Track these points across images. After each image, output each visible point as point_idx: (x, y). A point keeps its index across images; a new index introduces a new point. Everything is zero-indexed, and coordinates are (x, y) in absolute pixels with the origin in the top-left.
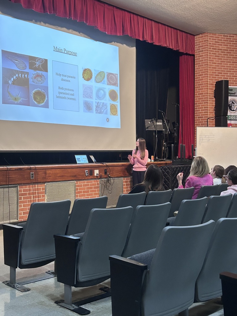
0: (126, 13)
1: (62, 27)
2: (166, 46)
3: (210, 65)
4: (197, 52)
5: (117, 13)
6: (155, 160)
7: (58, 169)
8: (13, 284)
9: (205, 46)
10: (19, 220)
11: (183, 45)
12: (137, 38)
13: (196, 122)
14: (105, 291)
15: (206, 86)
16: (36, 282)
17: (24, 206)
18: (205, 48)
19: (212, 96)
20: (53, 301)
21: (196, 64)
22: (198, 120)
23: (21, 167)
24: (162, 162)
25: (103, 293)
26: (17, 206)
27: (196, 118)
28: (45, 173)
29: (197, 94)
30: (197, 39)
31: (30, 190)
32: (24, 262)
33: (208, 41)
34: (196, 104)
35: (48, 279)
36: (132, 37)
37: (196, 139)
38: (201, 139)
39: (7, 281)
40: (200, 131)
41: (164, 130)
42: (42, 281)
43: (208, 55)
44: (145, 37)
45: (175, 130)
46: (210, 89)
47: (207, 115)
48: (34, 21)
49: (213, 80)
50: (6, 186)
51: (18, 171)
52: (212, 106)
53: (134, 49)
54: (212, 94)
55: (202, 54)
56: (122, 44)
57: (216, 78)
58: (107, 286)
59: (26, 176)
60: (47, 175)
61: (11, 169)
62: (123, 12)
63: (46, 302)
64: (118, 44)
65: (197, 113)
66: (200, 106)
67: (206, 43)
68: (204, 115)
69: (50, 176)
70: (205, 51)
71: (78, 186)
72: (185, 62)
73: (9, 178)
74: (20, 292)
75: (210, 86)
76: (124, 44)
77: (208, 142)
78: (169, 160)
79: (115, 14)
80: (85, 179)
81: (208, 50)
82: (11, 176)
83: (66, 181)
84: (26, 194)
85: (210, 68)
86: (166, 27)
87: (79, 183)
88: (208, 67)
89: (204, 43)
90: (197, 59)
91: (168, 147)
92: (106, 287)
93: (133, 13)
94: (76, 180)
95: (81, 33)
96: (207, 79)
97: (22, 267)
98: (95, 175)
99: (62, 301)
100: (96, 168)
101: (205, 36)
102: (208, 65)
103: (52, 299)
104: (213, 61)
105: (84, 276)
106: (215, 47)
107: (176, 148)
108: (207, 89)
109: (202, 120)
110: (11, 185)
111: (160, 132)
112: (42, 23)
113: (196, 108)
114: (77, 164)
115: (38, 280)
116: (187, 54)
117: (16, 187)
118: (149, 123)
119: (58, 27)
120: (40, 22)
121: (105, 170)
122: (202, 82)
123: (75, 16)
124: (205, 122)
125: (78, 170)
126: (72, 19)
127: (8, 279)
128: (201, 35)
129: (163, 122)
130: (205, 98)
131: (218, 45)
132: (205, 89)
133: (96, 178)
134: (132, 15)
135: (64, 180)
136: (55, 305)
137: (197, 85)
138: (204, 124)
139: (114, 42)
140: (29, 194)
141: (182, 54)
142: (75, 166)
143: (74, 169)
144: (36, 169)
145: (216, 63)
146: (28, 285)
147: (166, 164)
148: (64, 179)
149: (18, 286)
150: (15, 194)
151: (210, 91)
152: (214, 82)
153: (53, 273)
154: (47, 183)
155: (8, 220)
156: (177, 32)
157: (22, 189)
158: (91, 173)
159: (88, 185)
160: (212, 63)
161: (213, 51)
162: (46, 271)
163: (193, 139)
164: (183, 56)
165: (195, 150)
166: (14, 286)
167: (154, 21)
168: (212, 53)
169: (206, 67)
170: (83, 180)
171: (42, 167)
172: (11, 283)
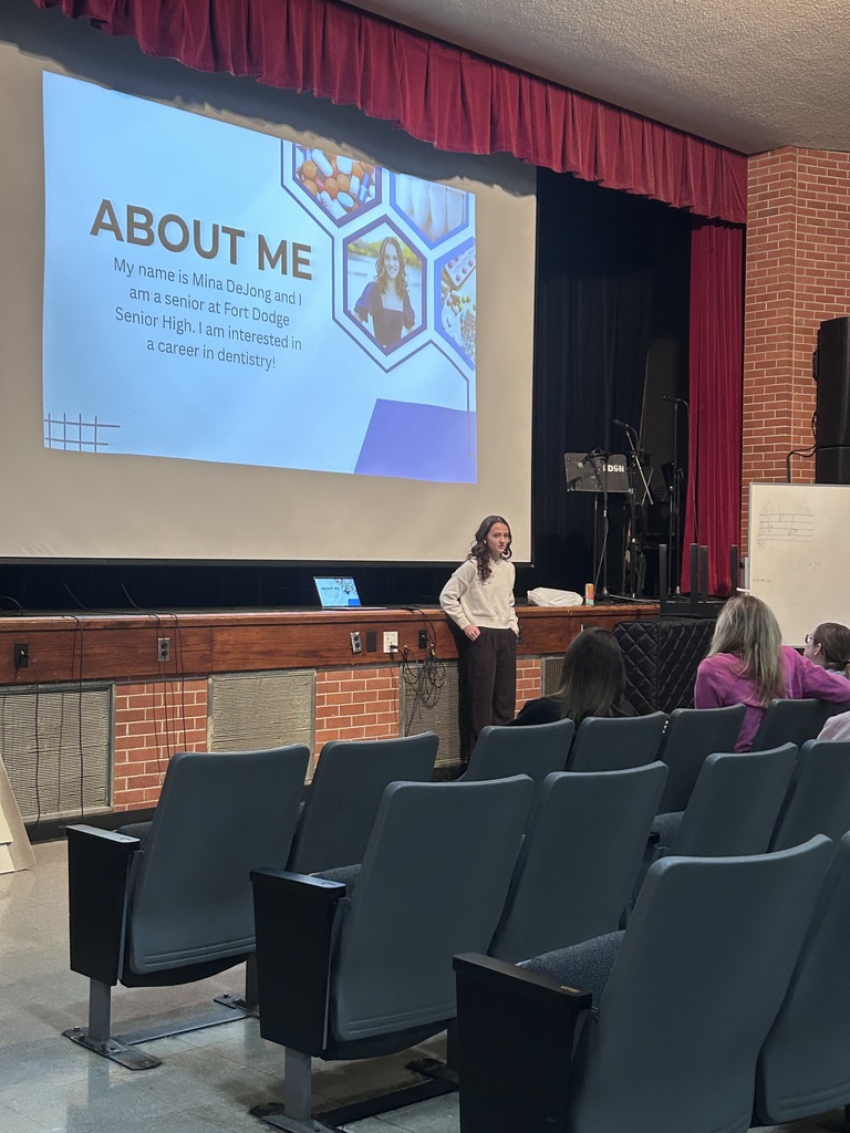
0: (506, 73)
1: (278, 121)
2: (645, 193)
3: (800, 263)
4: (754, 216)
5: (474, 73)
6: (598, 599)
7: (258, 628)
8: (99, 1040)
9: (783, 193)
10: (115, 807)
11: (704, 188)
12: (543, 163)
13: (749, 466)
14: (427, 1075)
15: (784, 338)
16: (181, 1037)
17: (133, 757)
18: (786, 201)
19: (806, 373)
20: (243, 1107)
21: (752, 259)
22: (752, 458)
23: (126, 616)
24: (624, 607)
25: (422, 1080)
26: (110, 757)
27: (749, 449)
28: (211, 641)
29: (751, 366)
30: (757, 169)
31: (154, 701)
32: (141, 964)
33: (794, 175)
34: (750, 400)
35: (223, 1026)
36: (526, 161)
37: (747, 524)
38: (765, 525)
39: (76, 1030)
40: (763, 498)
41: (631, 491)
42: (203, 1031)
43: (792, 227)
44: (571, 159)
45: (670, 493)
46: (798, 348)
47: (788, 439)
48: (178, 99)
49: (810, 315)
50: (69, 684)
51: (115, 631)
52: (806, 407)
53: (530, 203)
54: (806, 365)
55: (772, 221)
56: (489, 183)
57: (821, 308)
58: (434, 1056)
59: (141, 651)
60: (217, 647)
61: (89, 623)
62: (494, 68)
63: (218, 1111)
64: (476, 184)
65: (750, 433)
66: (761, 407)
67: (787, 184)
68: (775, 440)
69: (227, 653)
70: (783, 210)
71: (327, 688)
72: (711, 251)
73: (81, 656)
74: (126, 1070)
75: (798, 339)
76: (495, 186)
77: (789, 537)
78: (649, 601)
79: (465, 76)
80: (350, 665)
81: (793, 210)
82: (89, 651)
83: (283, 669)
84: (139, 716)
85: (800, 271)
86: (647, 126)
87: (328, 678)
88: (792, 270)
89: (780, 185)
90: (752, 241)
91: (645, 551)
92: (432, 1060)
93: (531, 76)
94: (317, 668)
95: (344, 145)
96: (791, 312)
97: (132, 980)
98: (386, 650)
99: (277, 1108)
100: (390, 624)
101: (784, 159)
102: (792, 261)
103: (242, 1100)
104: (812, 248)
105: (356, 1020)
106: (821, 197)
107: (676, 557)
108: (790, 347)
109: (767, 457)
110: (89, 683)
111: (617, 499)
112: (208, 107)
113: (749, 417)
114: (321, 610)
115: (187, 1027)
116: (718, 222)
117: (106, 689)
118: (580, 465)
119: (261, 120)
120: (201, 102)
121: (421, 633)
122: (769, 323)
123: (326, 84)
124: (778, 465)
125: (324, 631)
126: (315, 94)
127: (83, 1022)
128: (769, 156)
129: (629, 463)
130: (779, 380)
131: (830, 190)
132: (780, 347)
133: (388, 662)
134: (526, 82)
135: (274, 667)
136: (252, 1120)
137: (751, 333)
138: (775, 473)
139: (461, 177)
140: (153, 714)
141: (702, 221)
142: (314, 618)
143: (314, 627)
144: (176, 624)
145: (822, 257)
146: (154, 1044)
147: (638, 613)
148: (275, 660)
149: (117, 1048)
150: (103, 714)
151: (800, 355)
152: (814, 324)
153: (239, 1003)
154: (214, 677)
155: (77, 807)
156: (685, 144)
157: (128, 697)
158: (373, 642)
159: (360, 686)
160: (809, 255)
161: (813, 213)
162: (217, 995)
163: (735, 524)
164: (705, 228)
165: (742, 566)
166: (104, 1046)
167: (602, 102)
168: (810, 221)
169: (787, 269)
170: (344, 666)
171: (199, 621)
172: (95, 1038)
